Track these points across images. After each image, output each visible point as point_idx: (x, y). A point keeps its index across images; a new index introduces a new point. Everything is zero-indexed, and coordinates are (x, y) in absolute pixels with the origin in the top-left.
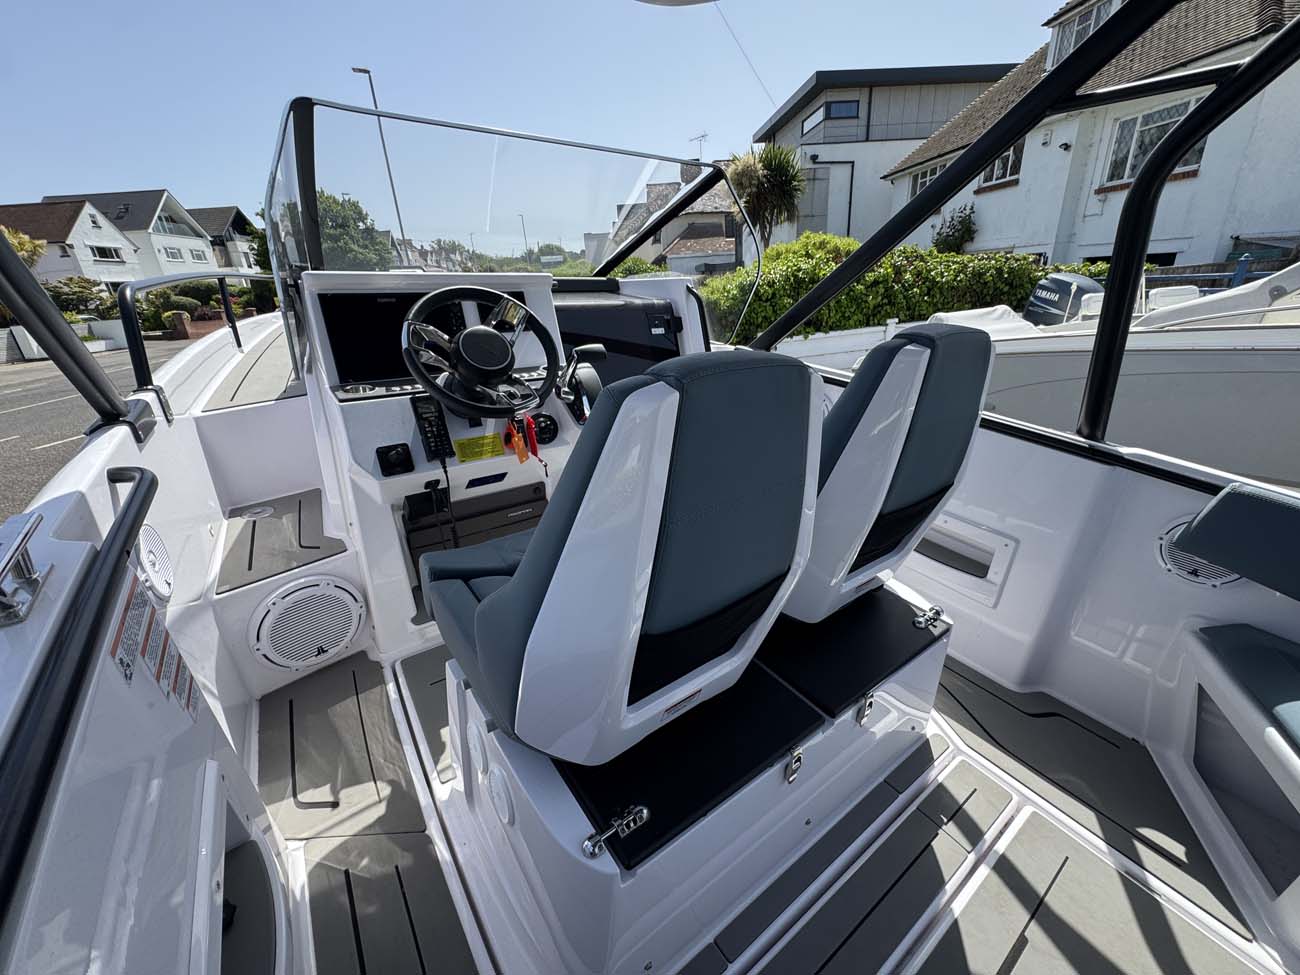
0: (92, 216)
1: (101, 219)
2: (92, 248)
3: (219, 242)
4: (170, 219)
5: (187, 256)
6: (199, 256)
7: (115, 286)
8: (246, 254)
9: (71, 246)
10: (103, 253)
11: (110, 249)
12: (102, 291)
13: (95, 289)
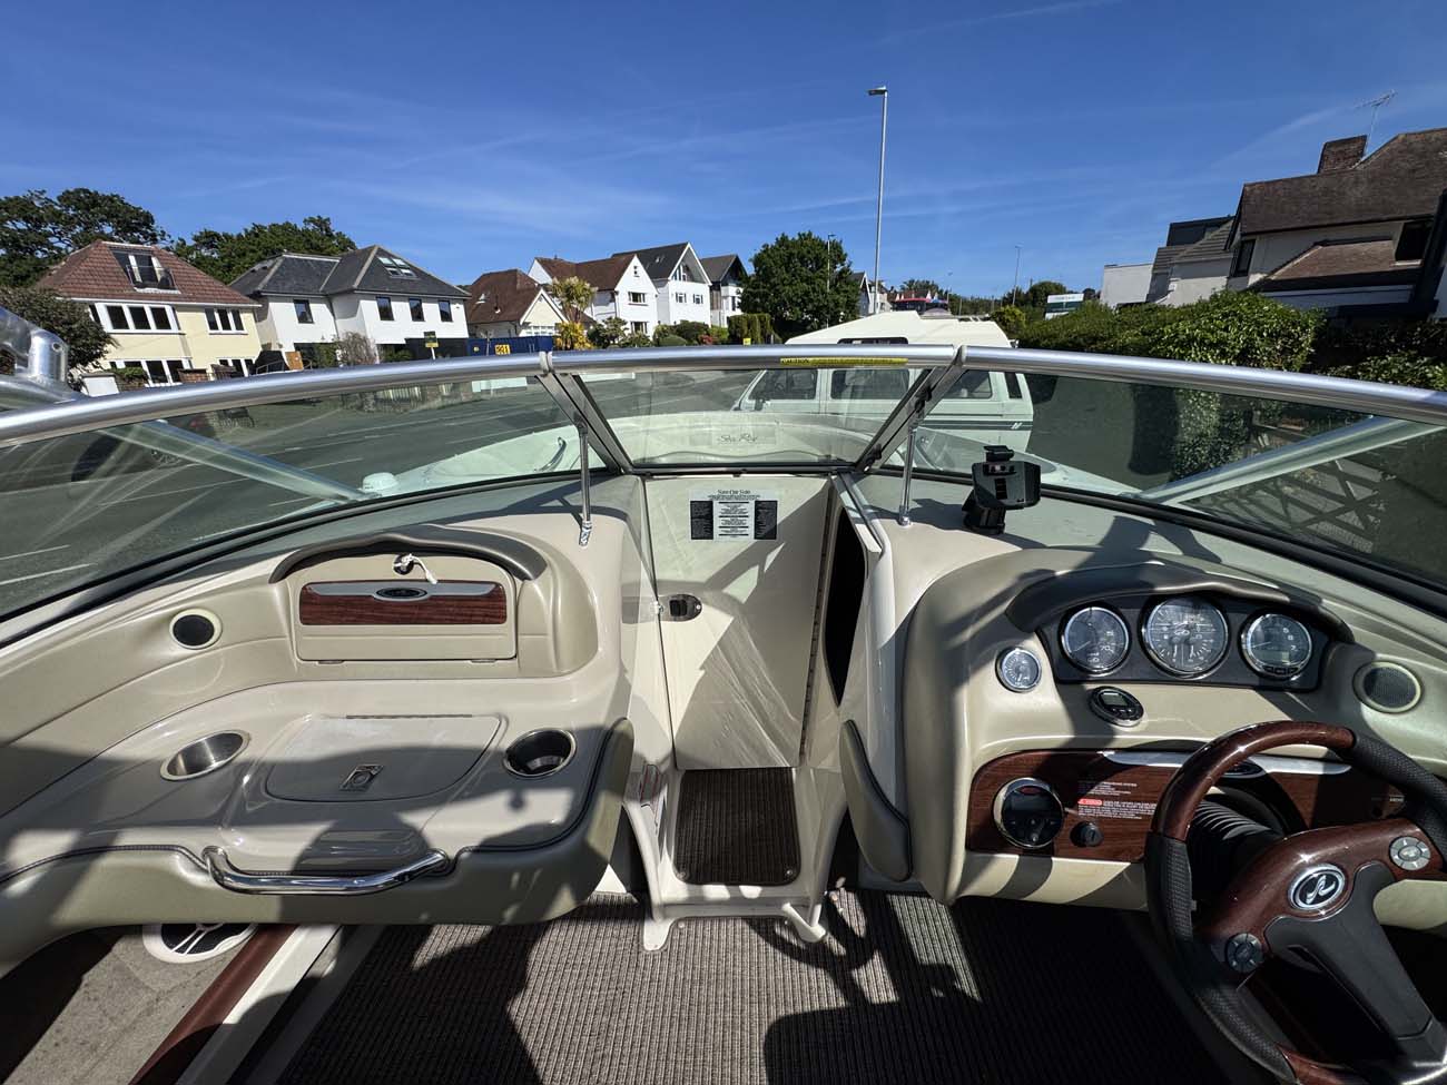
0: (635, 267)
1: (641, 269)
2: (629, 293)
3: (715, 287)
4: (687, 269)
5: (690, 299)
6: (697, 301)
7: (638, 325)
8: (733, 298)
9: (617, 293)
10: (636, 297)
11: (640, 294)
12: (626, 329)
13: (622, 328)
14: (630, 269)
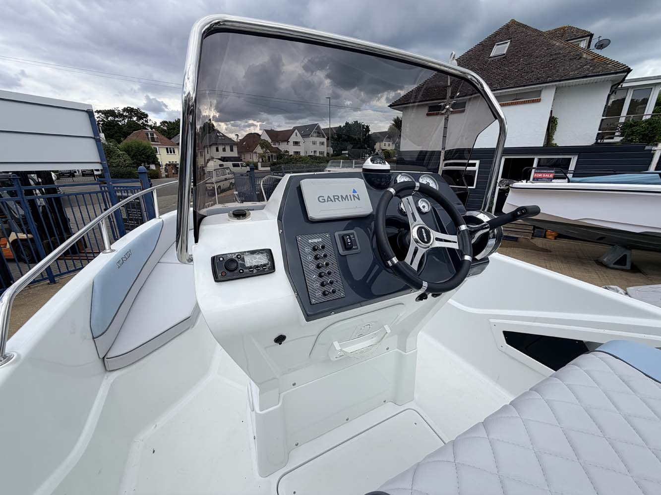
14: (294, 134)
